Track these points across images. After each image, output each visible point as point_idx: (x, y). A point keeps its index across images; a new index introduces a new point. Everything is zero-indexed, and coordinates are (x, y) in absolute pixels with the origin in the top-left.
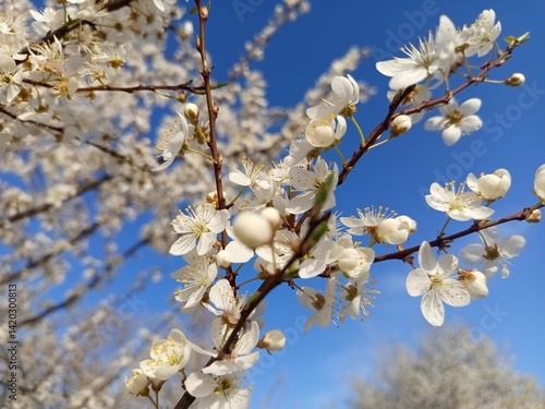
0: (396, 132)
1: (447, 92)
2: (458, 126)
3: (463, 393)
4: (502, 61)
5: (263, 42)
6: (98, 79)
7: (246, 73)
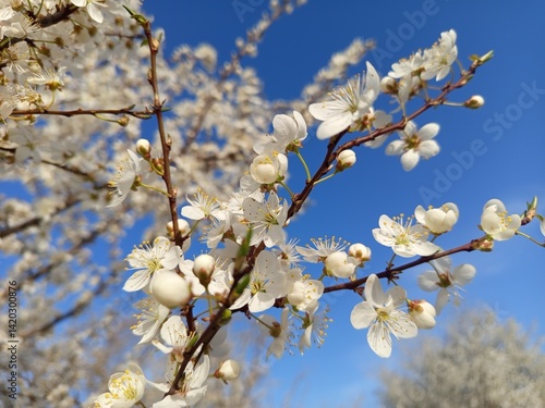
0: (340, 167)
1: (403, 118)
2: (415, 151)
3: (493, 378)
4: (464, 82)
5: (257, 38)
6: (34, 103)
7: (239, 71)
